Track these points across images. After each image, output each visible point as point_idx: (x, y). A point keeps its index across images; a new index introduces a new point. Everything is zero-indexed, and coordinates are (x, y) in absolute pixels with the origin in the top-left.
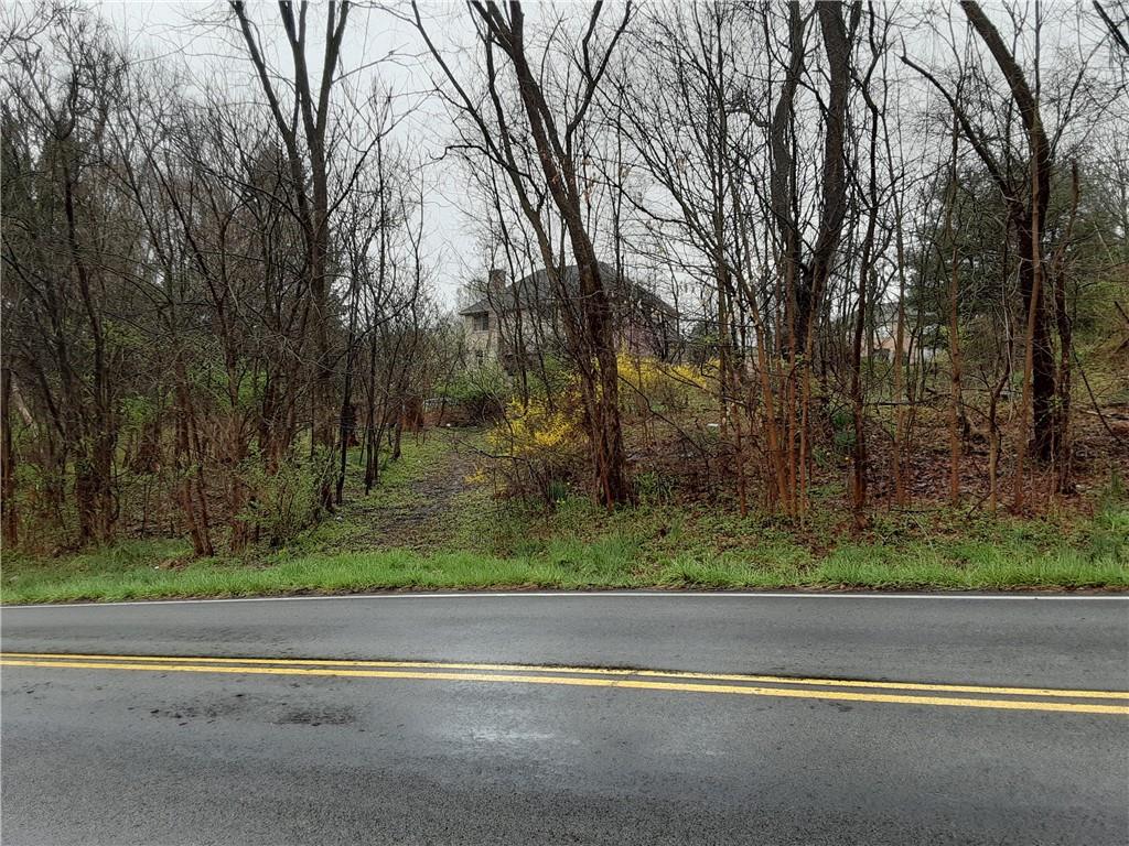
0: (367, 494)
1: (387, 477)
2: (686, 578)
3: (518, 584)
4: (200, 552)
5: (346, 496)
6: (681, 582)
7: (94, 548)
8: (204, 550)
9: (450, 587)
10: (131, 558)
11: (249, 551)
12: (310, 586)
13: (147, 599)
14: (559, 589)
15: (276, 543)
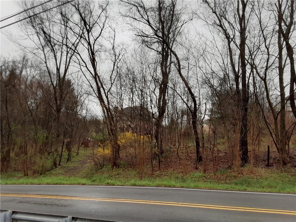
0: (67, 163)
1: (73, 159)
2: (108, 183)
3: (79, 184)
4: (25, 175)
5: (61, 163)
6: (107, 184)
7: (3, 173)
8: (26, 175)
9: (67, 184)
10: (10, 176)
11: (35, 175)
12: (41, 183)
13: (10, 184)
14: (86, 185)
15: (41, 174)
